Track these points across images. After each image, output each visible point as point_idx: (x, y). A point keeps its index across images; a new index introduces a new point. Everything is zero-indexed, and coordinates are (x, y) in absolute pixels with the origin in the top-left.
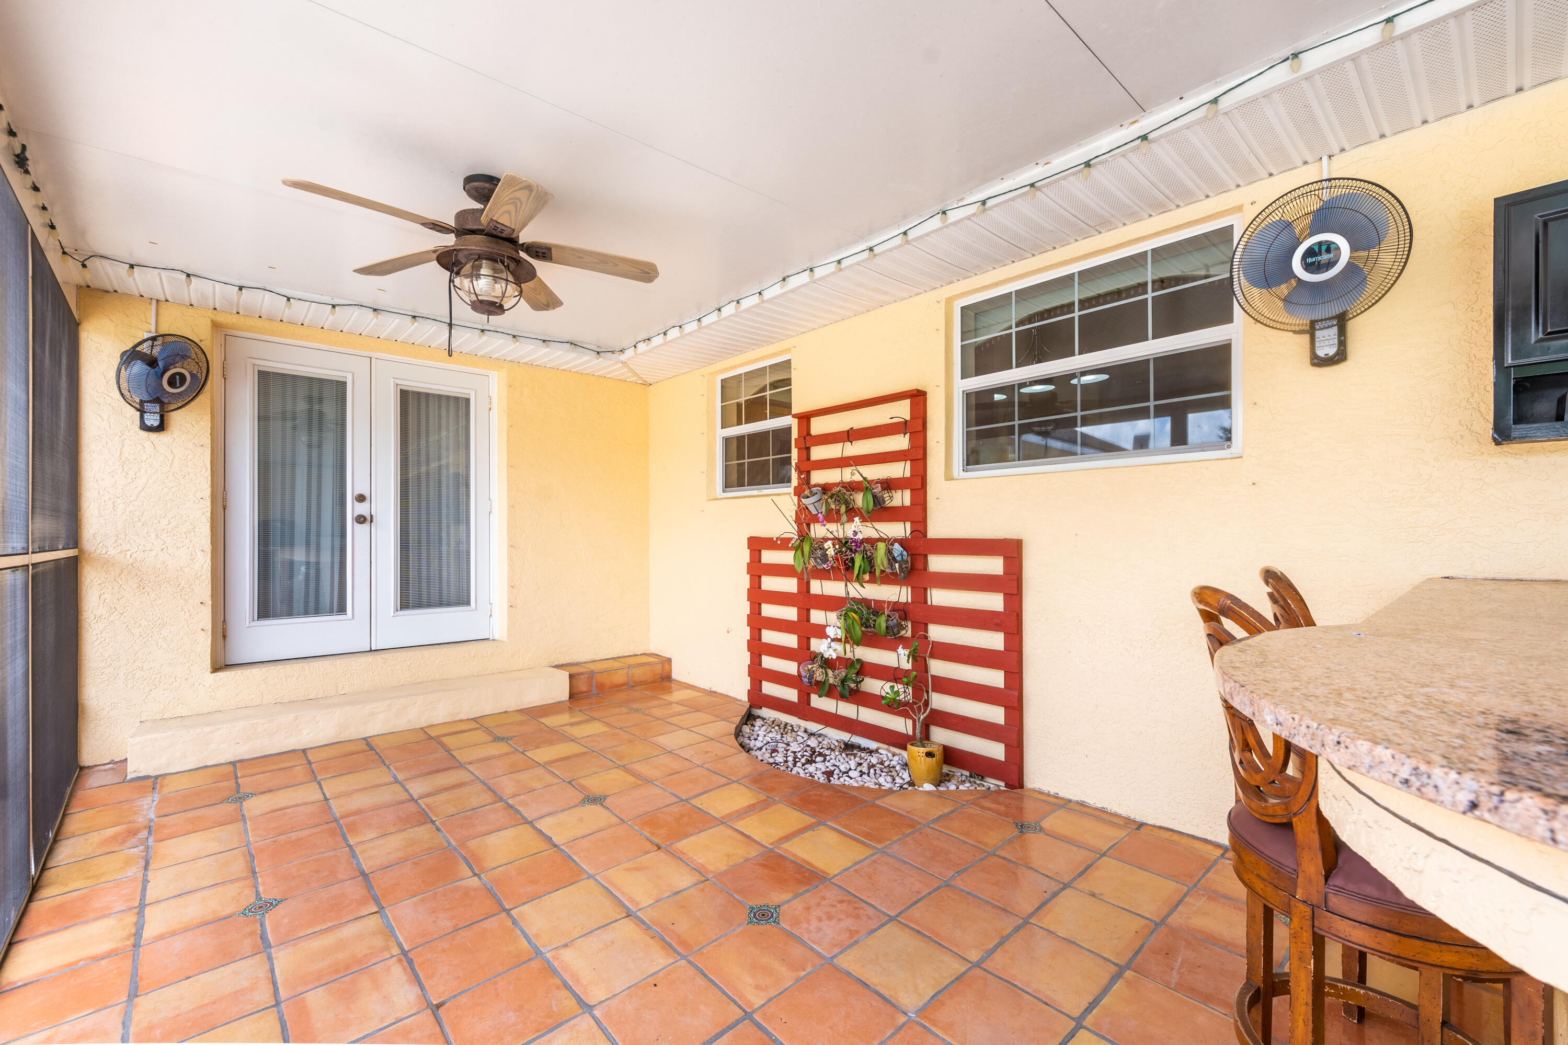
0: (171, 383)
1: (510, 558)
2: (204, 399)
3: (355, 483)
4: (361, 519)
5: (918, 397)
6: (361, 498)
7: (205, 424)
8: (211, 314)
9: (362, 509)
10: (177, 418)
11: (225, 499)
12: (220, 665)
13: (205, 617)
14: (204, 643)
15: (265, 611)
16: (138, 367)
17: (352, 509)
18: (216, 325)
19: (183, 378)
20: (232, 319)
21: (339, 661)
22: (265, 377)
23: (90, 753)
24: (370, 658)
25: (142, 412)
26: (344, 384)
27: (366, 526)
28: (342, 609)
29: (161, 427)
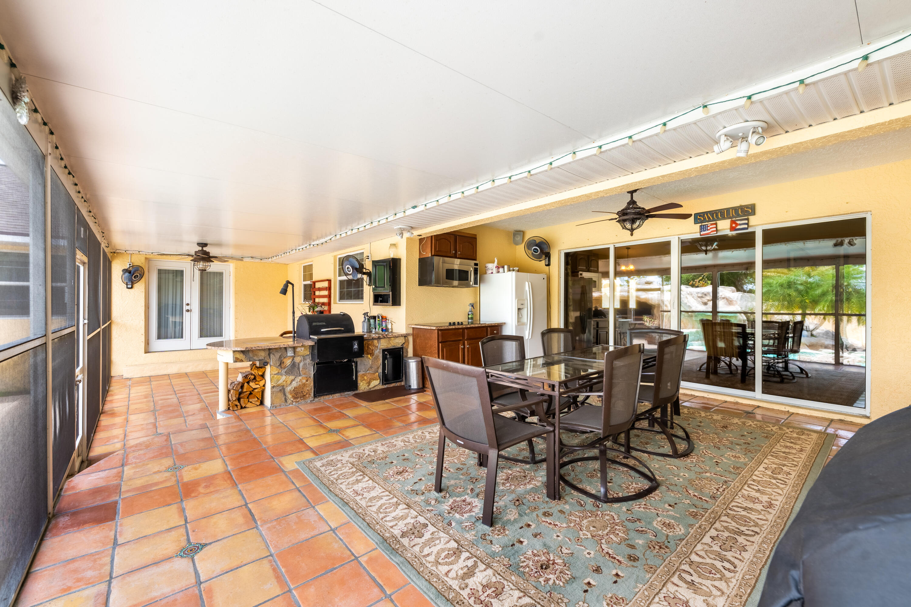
0: (135, 277)
1: (236, 322)
2: (143, 279)
3: (186, 300)
4: (188, 311)
5: (329, 281)
6: (188, 304)
7: (143, 286)
8: (145, 256)
9: (188, 308)
10: (136, 286)
11: (148, 306)
12: (146, 352)
13: (143, 338)
14: (142, 346)
15: (159, 337)
16: (127, 274)
17: (185, 308)
18: (146, 258)
19: (137, 276)
20: (151, 256)
21: (180, 352)
22: (160, 272)
23: (113, 374)
24: (190, 351)
25: (127, 285)
26: (183, 271)
27: (189, 313)
28: (182, 337)
29: (132, 288)
